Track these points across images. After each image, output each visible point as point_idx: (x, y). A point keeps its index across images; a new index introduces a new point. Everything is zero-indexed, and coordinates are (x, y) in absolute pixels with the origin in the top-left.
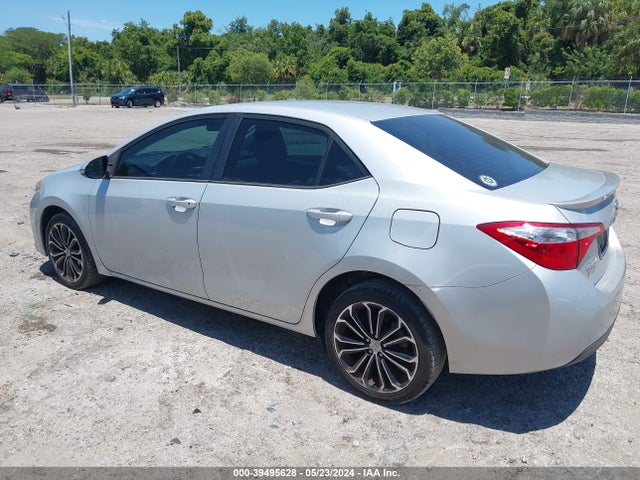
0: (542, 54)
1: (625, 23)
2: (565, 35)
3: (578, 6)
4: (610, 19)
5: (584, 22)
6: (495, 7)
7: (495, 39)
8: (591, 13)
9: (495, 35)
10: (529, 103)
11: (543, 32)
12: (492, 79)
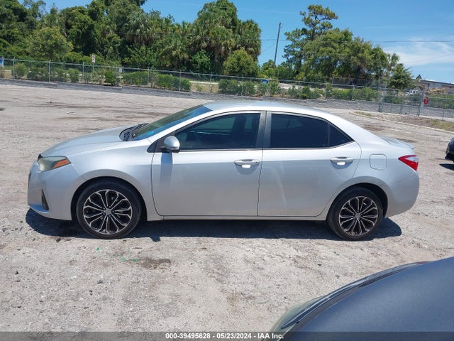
0: (114, 49)
1: (161, 35)
2: (127, 37)
3: (134, 20)
4: (153, 32)
5: (138, 31)
6: (73, 9)
7: (78, 32)
8: (142, 26)
9: (78, 30)
10: (122, 81)
11: (111, 33)
12: (81, 62)
